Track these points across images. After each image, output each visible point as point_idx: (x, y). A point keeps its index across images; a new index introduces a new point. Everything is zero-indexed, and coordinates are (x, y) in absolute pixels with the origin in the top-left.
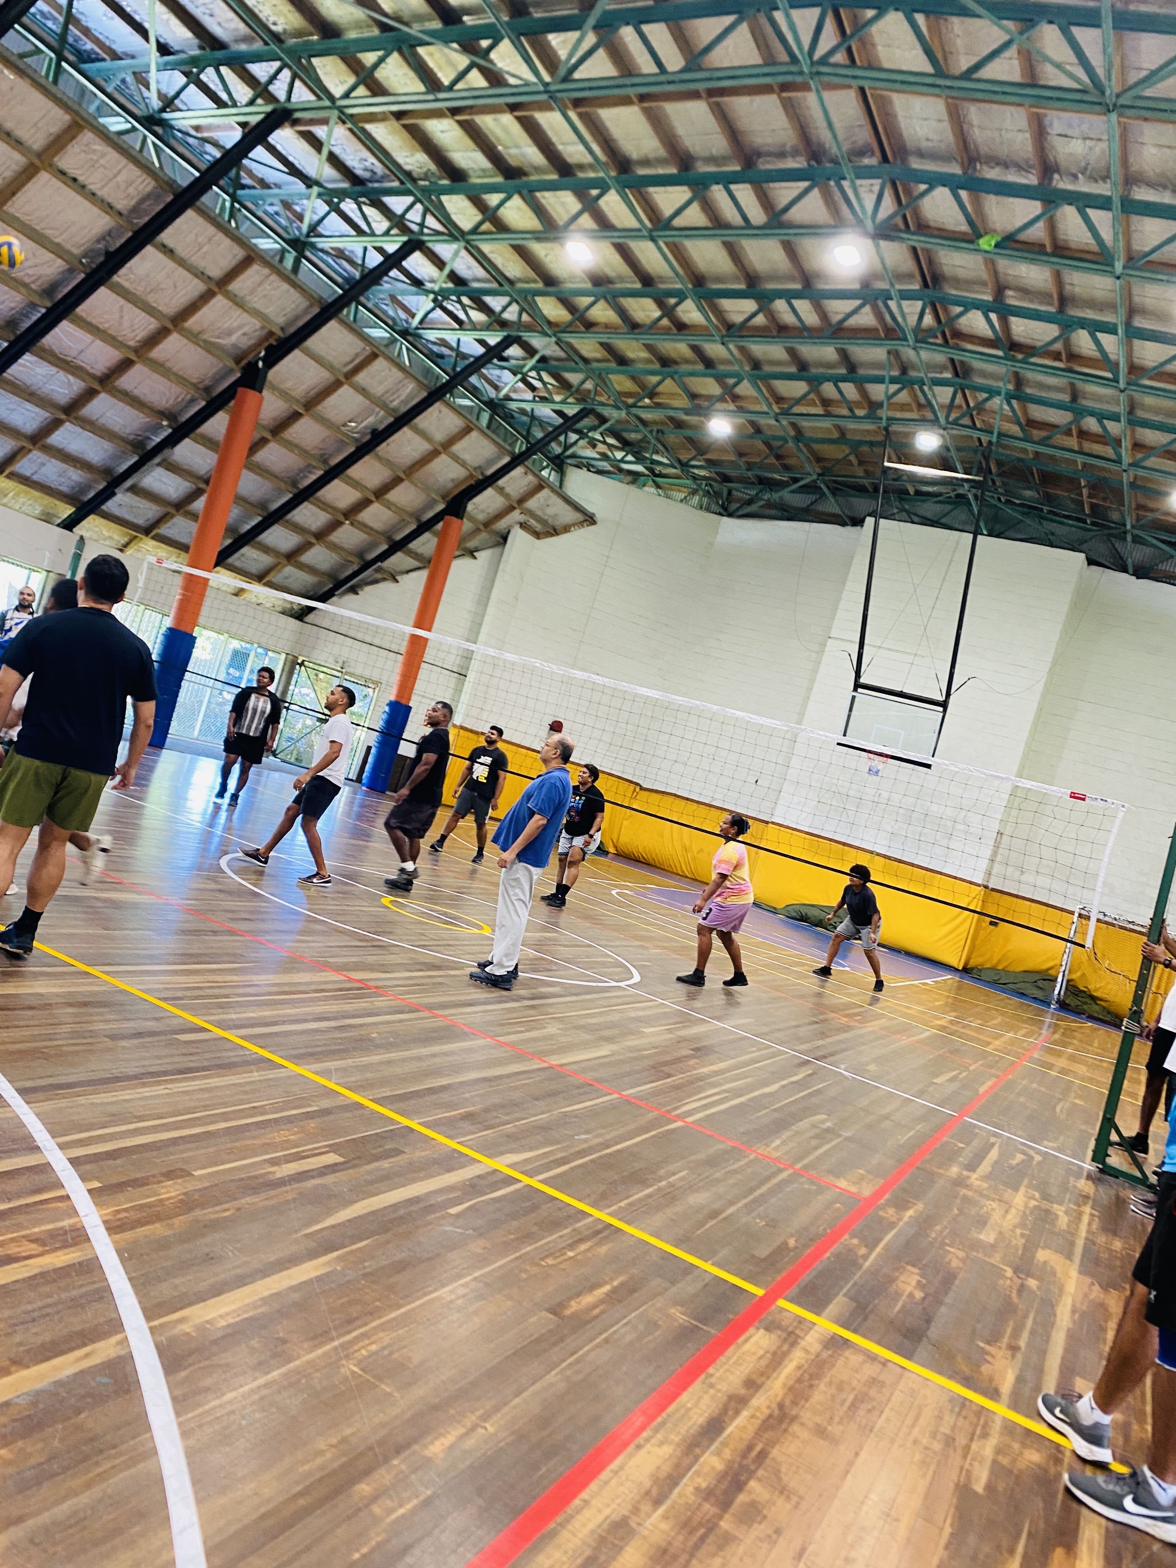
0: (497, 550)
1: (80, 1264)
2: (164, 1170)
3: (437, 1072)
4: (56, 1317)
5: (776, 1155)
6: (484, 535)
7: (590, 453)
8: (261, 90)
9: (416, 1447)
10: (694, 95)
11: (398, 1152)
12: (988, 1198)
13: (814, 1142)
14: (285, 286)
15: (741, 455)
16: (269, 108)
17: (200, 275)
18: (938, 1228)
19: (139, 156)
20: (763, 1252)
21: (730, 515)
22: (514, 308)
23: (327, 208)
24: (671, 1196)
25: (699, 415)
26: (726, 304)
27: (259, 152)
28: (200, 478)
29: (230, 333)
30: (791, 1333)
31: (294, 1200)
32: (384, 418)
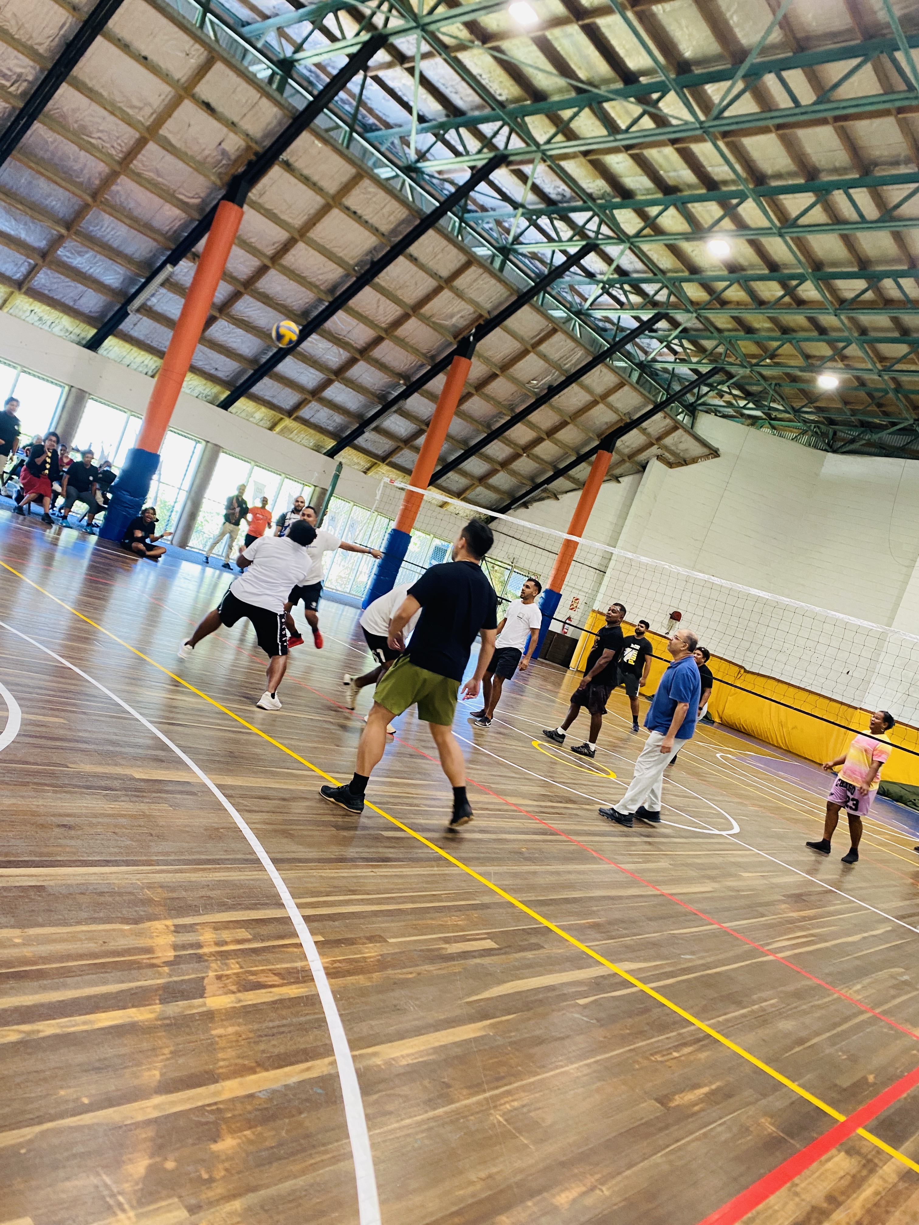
0: (637, 476)
1: (307, 997)
2: (368, 935)
3: (571, 886)
4: (289, 1035)
5: (857, 997)
6: (628, 465)
7: (718, 402)
8: (487, 142)
9: (545, 1195)
10: (824, 122)
11: (539, 947)
13: (892, 992)
14: (493, 281)
15: (846, 403)
16: (491, 155)
17: (433, 275)
19: (399, 194)
20: (845, 1082)
21: (835, 451)
22: (665, 292)
23: (527, 223)
24: (762, 1019)
25: (812, 372)
26: (840, 284)
27: (482, 186)
28: (423, 421)
29: (452, 316)
30: (869, 1161)
31: (460, 972)
32: (559, 377)
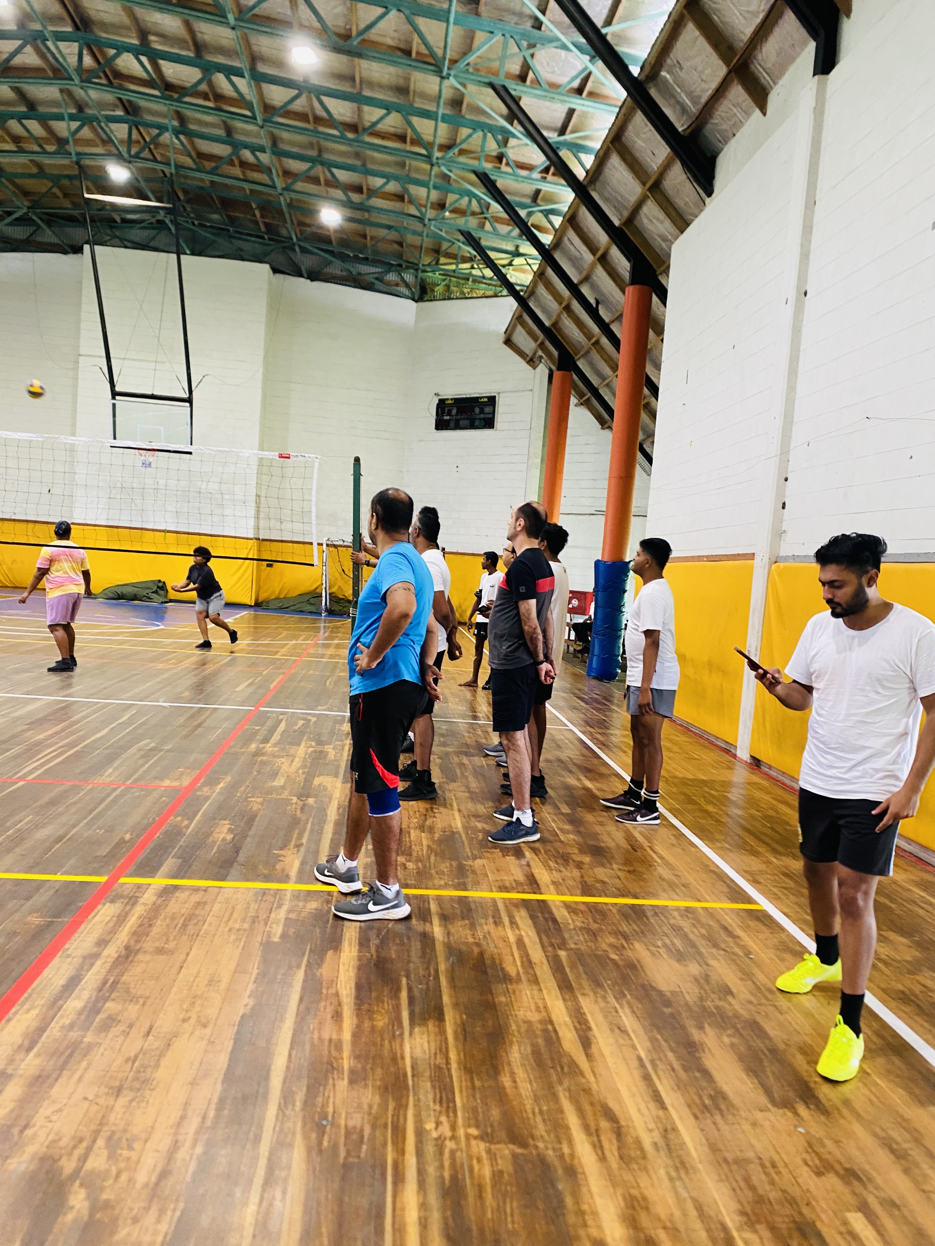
5: (109, 780)
12: (279, 757)
13: (141, 762)
18: (242, 788)
20: (104, 851)
24: (19, 839)
30: (132, 897)
